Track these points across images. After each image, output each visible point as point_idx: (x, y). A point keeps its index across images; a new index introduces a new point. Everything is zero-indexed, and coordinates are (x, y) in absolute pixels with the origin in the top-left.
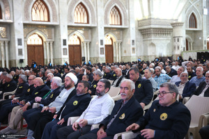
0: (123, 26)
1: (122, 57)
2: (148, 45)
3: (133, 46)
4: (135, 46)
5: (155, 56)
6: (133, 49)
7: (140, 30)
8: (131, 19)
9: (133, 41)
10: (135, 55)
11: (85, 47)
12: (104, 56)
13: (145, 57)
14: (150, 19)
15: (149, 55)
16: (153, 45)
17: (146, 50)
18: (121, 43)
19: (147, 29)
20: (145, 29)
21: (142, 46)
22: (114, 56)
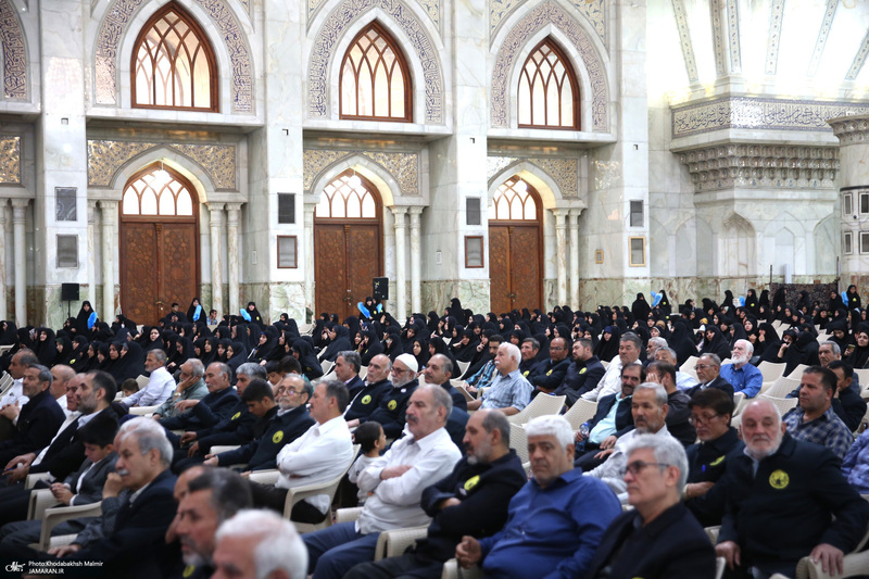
0: (586, 135)
1: (582, 282)
2: (717, 223)
3: (635, 232)
4: (643, 231)
5: (752, 279)
6: (637, 244)
7: (679, 153)
8: (625, 102)
9: (636, 206)
10: (644, 271)
11: (400, 233)
12: (483, 275)
13: (701, 281)
14: (726, 97)
15: (721, 272)
16: (740, 224)
17: (706, 252)
18: (583, 215)
19: (713, 148)
20: (703, 150)
21: (691, 232)
22: (549, 274)
